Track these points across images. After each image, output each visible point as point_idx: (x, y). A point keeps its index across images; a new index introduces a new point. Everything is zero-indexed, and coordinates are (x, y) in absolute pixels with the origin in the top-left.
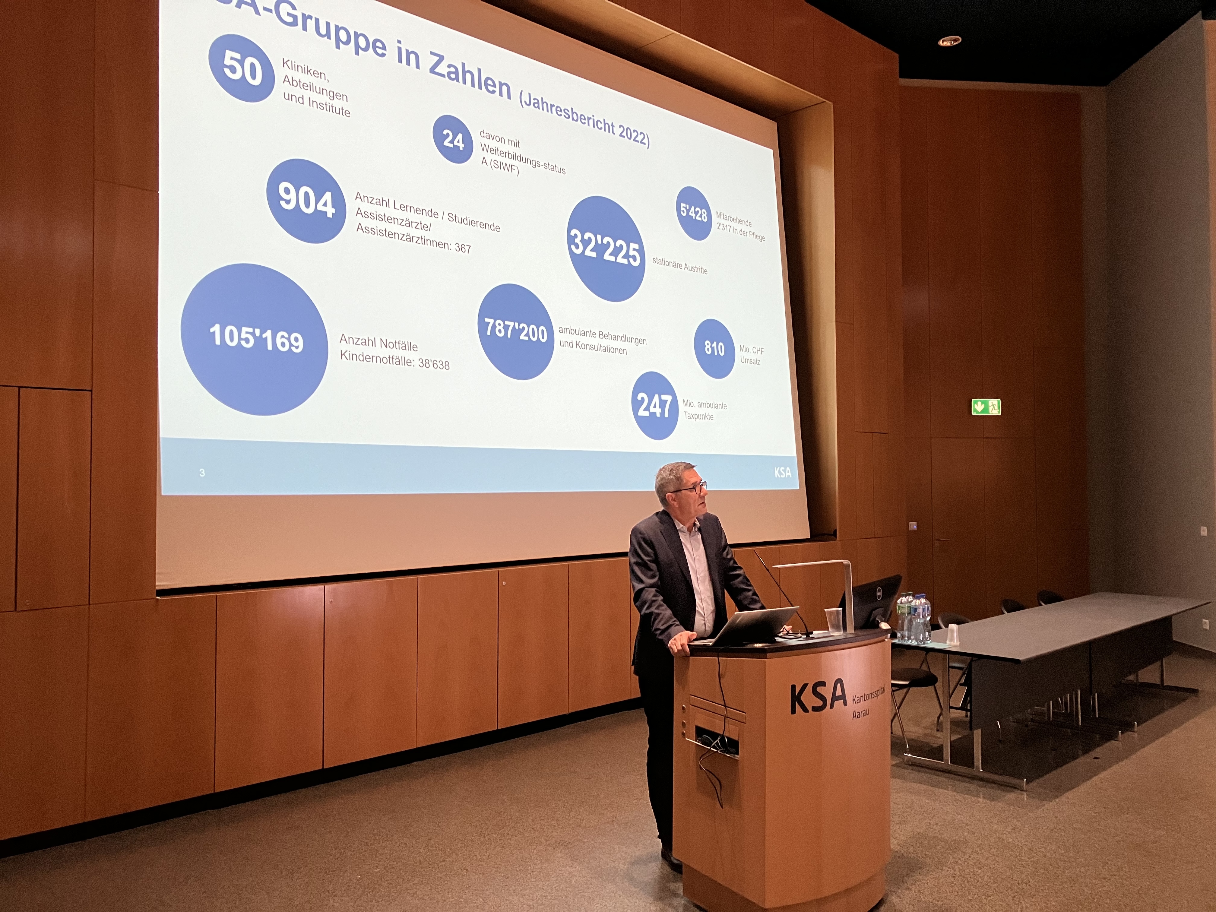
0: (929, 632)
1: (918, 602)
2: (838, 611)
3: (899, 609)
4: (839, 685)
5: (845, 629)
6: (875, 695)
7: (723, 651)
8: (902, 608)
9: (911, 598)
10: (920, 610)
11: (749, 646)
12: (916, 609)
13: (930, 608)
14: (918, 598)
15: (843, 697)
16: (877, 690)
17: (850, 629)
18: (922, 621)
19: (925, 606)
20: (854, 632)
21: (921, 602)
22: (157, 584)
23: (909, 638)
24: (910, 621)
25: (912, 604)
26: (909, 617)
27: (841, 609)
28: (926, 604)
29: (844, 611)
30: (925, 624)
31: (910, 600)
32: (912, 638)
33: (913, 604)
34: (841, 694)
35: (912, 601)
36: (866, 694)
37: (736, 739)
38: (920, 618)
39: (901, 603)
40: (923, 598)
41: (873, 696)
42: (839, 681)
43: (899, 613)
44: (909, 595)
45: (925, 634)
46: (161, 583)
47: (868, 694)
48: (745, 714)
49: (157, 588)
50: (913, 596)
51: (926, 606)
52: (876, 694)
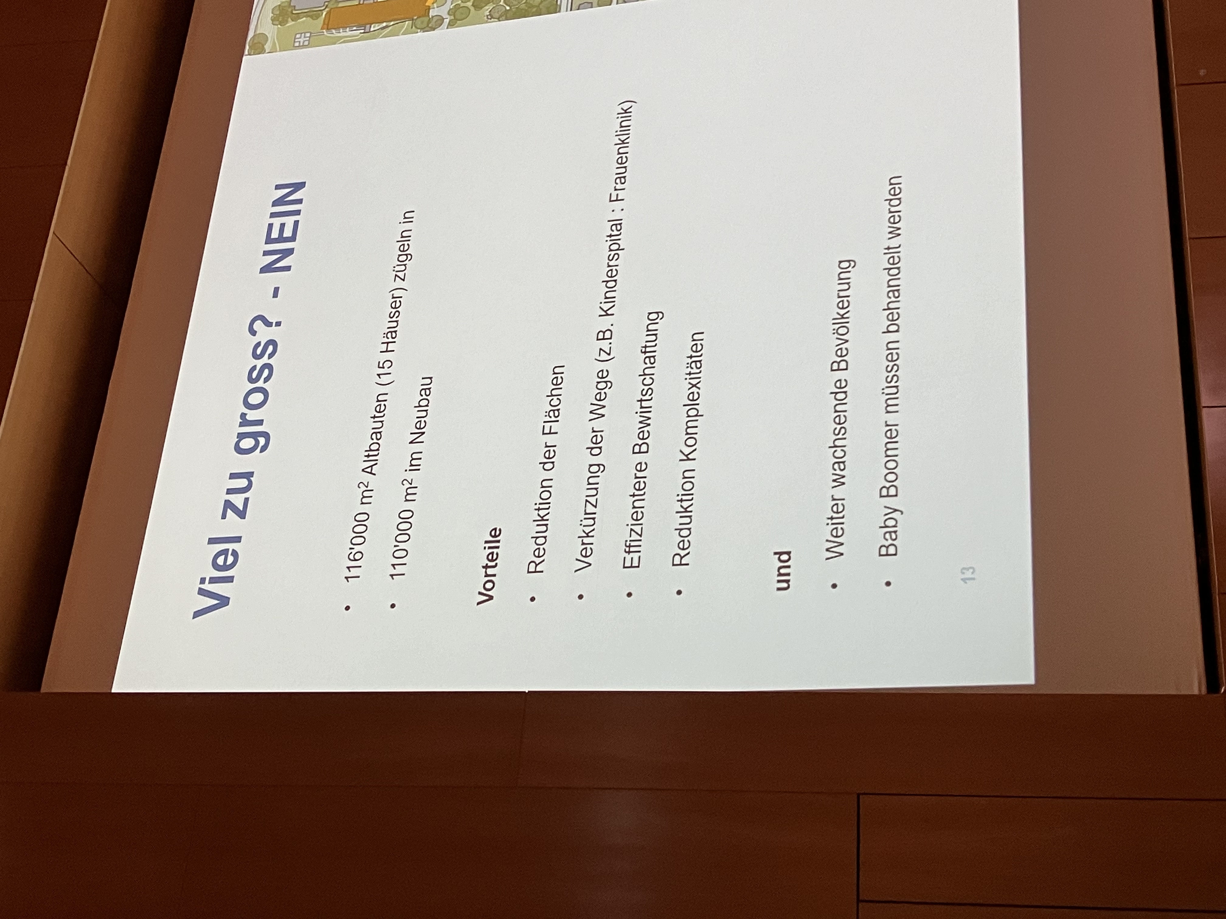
22: (1196, 692)
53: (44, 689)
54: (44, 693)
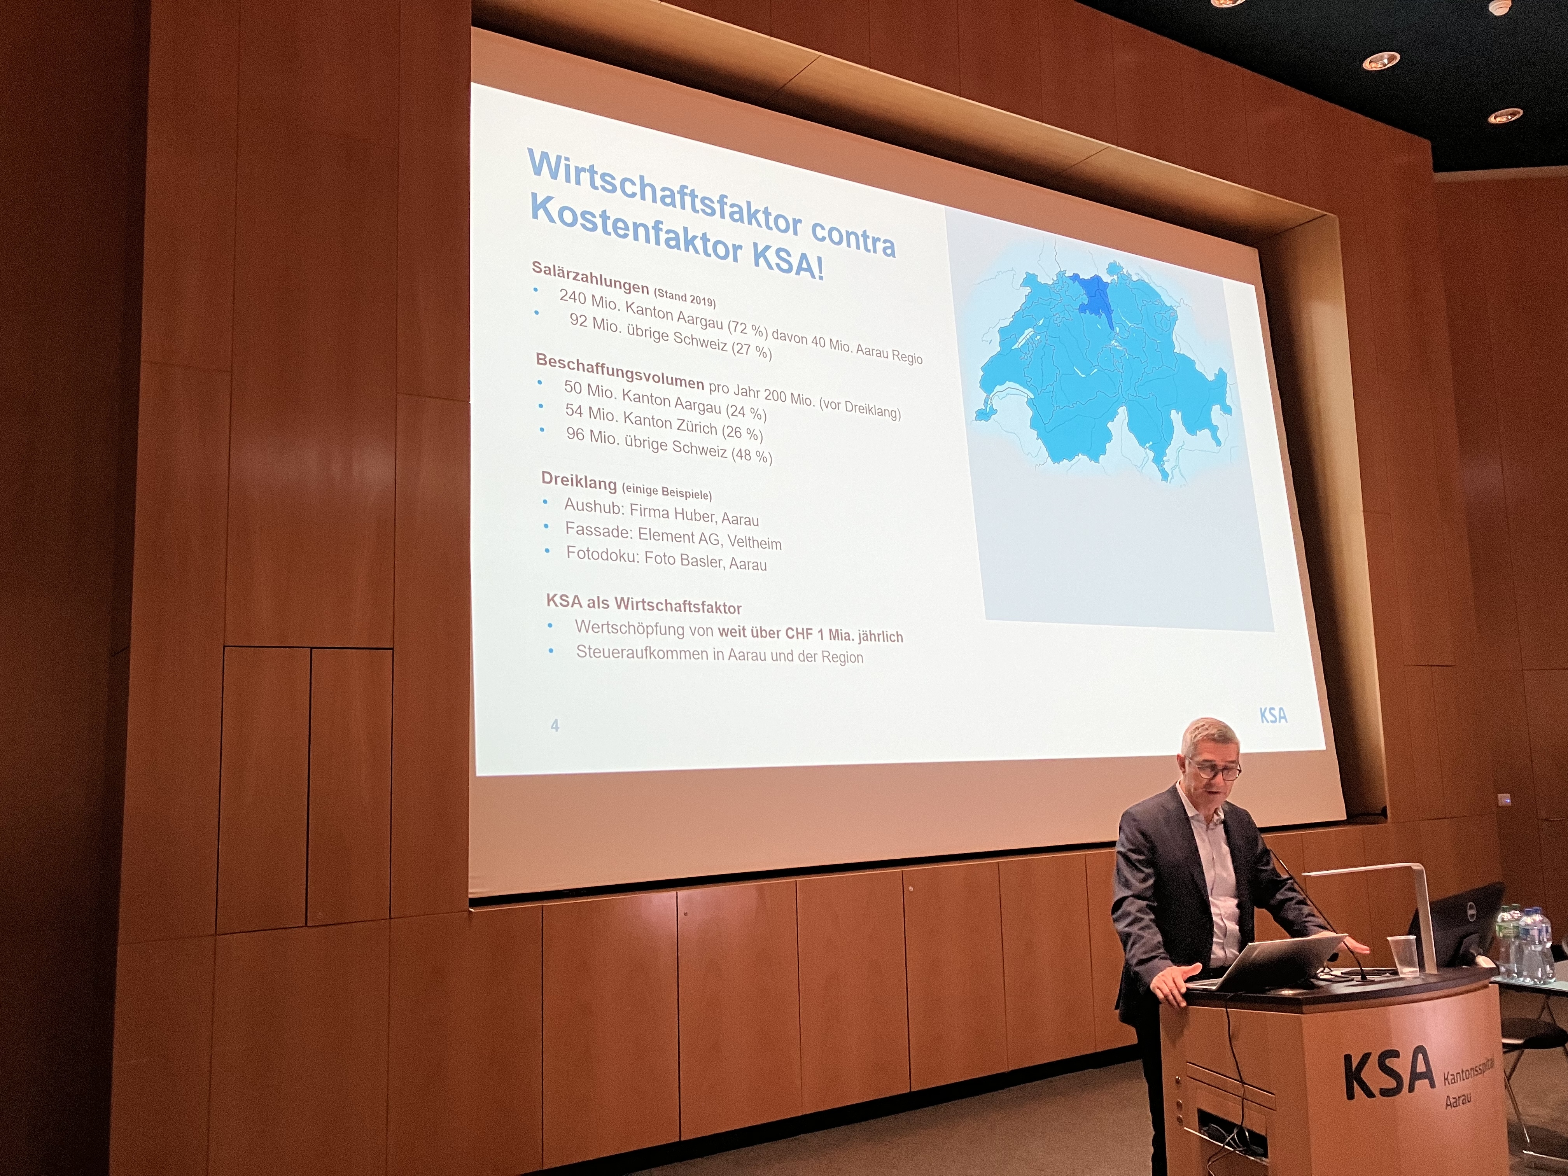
0: (1551, 966)
1: (1528, 920)
2: (1408, 941)
3: (1500, 930)
4: (1420, 1056)
5: (1422, 967)
6: (1479, 1071)
7: (1232, 999)
8: (1505, 928)
9: (1517, 914)
10: (1535, 933)
11: (1273, 994)
12: (1527, 931)
13: (1550, 930)
14: (1528, 914)
15: (1428, 1075)
16: (1481, 1063)
17: (1431, 968)
18: (1539, 948)
19: (1542, 927)
20: (1436, 972)
21: (1534, 920)
22: (470, 891)
23: (1520, 974)
24: (1520, 949)
25: (1520, 923)
26: (1517, 943)
27: (1415, 937)
28: (1543, 923)
29: (1419, 941)
30: (1543, 953)
31: (1516, 916)
32: (1525, 973)
33: (1522, 923)
34: (1424, 1070)
35: (1518, 919)
36: (1464, 1070)
37: (1263, 1134)
38: (1535, 944)
39: (1503, 921)
40: (1538, 914)
41: (1476, 1073)
42: (1420, 1050)
43: (1501, 935)
44: (1515, 909)
45: (1545, 969)
46: (475, 890)
47: (1467, 1070)
48: (1273, 1096)
49: (470, 896)
50: (1521, 911)
51: (1544, 925)
52: (1480, 1069)
53: (473, 28)
54: (470, 29)
